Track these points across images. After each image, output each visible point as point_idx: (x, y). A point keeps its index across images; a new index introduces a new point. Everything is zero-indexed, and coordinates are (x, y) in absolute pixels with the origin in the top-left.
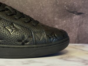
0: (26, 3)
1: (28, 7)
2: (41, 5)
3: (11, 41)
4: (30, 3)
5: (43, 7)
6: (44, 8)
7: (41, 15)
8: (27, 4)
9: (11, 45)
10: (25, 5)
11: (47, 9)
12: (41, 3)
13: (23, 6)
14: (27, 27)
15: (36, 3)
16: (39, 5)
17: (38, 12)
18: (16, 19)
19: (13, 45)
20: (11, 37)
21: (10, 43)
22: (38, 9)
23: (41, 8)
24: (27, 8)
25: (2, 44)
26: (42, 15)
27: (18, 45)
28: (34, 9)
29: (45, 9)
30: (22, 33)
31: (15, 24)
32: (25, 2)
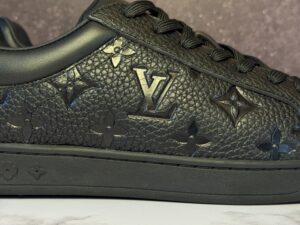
0: (219, 14)
1: (223, 28)
2: (269, 19)
3: (234, 146)
4: (232, 15)
5: (276, 27)
6: (279, 29)
7: (267, 53)
8: (220, 18)
9: (237, 159)
10: (213, 22)
11: (290, 32)
12: (269, 13)
13: (208, 24)
14: (282, 99)
15: (250, 15)
16: (263, 20)
17: (257, 44)
18: (240, 72)
19: (243, 158)
20: (235, 132)
21: (232, 154)
22: (257, 34)
23: (267, 30)
24: (221, 31)
25: (208, 157)
26: (272, 55)
27: (258, 159)
28: (242, 34)
29: (282, 34)
30: (269, 119)
31: (242, 88)
32: (215, 12)
